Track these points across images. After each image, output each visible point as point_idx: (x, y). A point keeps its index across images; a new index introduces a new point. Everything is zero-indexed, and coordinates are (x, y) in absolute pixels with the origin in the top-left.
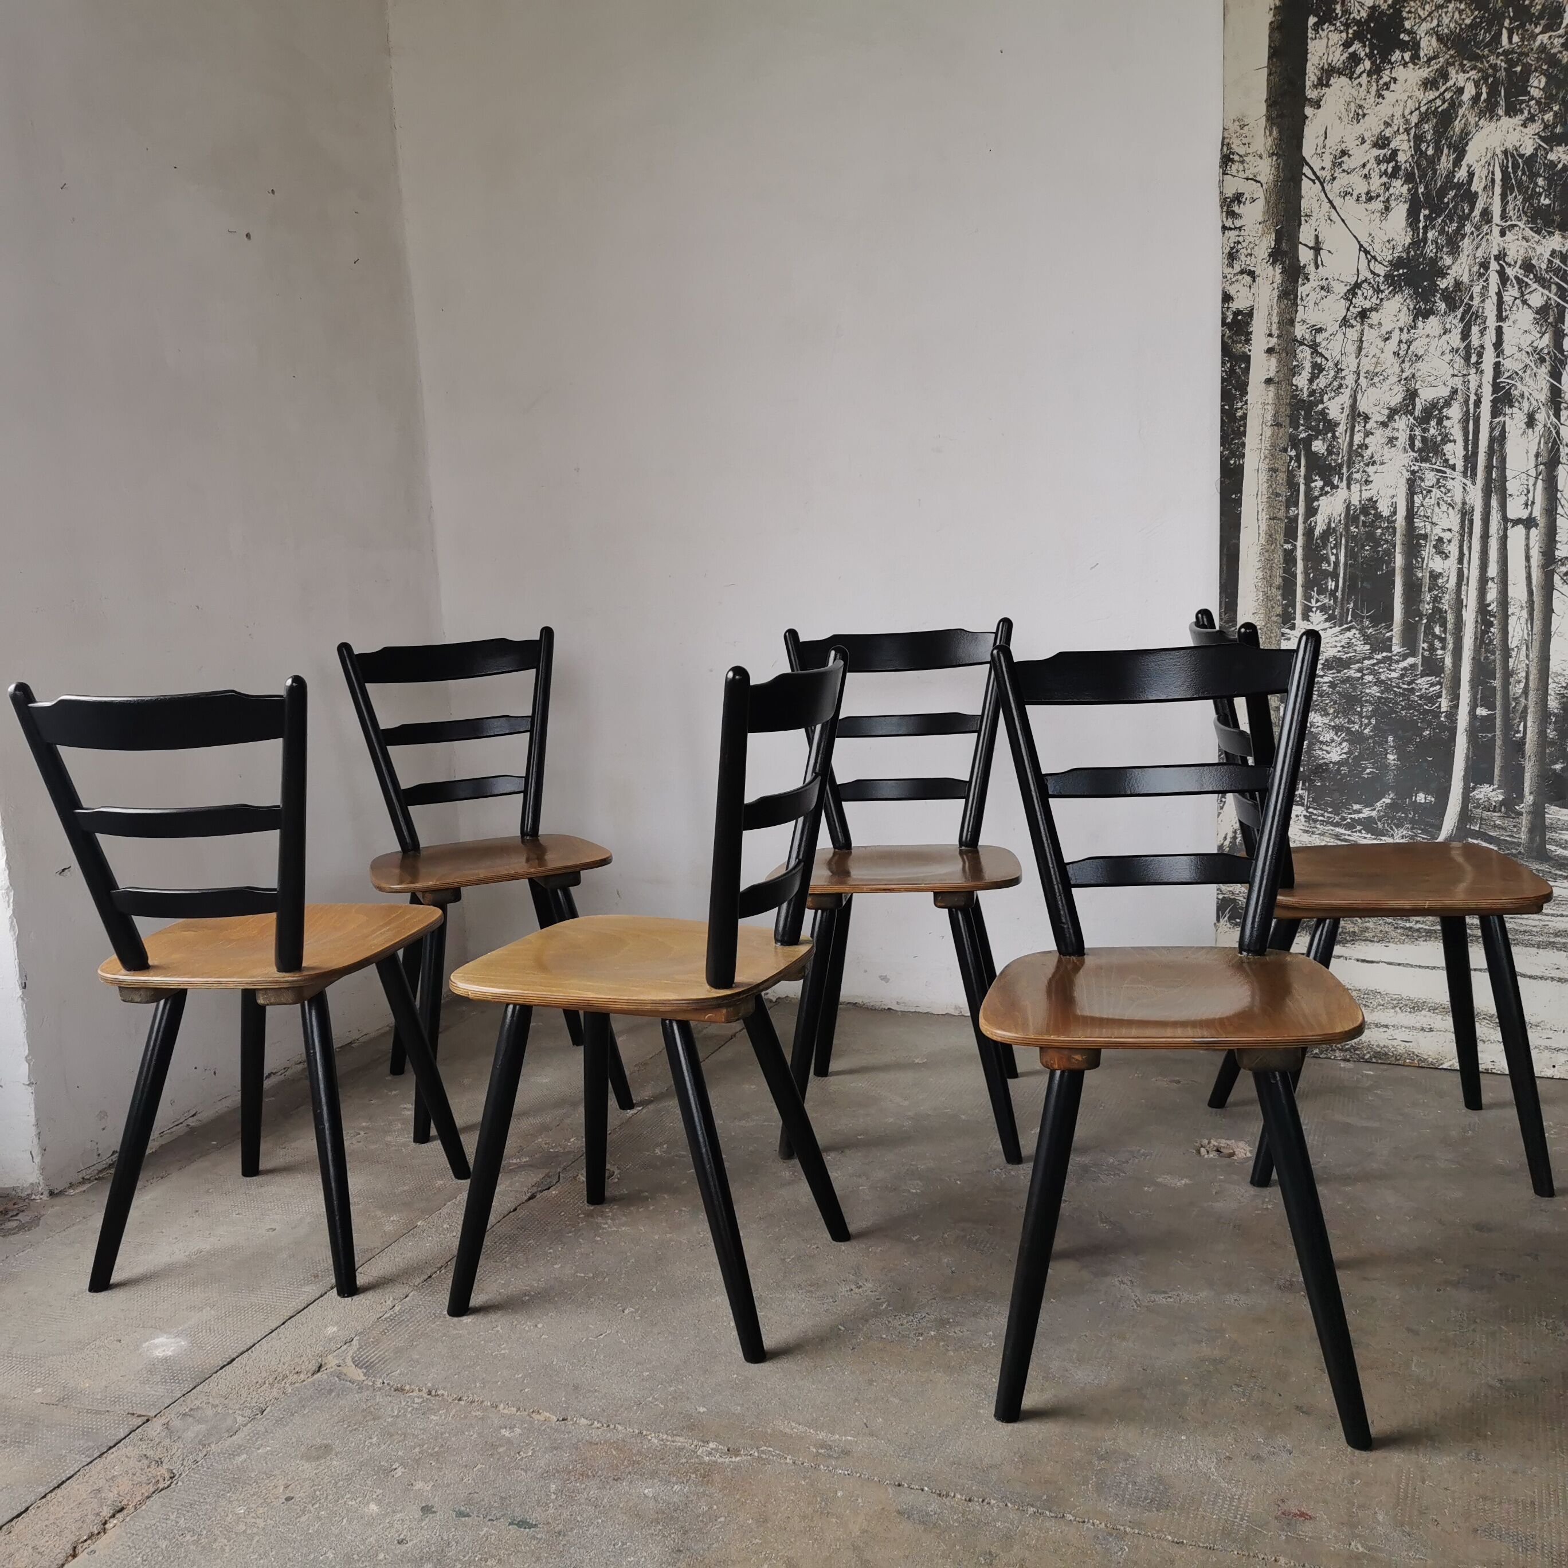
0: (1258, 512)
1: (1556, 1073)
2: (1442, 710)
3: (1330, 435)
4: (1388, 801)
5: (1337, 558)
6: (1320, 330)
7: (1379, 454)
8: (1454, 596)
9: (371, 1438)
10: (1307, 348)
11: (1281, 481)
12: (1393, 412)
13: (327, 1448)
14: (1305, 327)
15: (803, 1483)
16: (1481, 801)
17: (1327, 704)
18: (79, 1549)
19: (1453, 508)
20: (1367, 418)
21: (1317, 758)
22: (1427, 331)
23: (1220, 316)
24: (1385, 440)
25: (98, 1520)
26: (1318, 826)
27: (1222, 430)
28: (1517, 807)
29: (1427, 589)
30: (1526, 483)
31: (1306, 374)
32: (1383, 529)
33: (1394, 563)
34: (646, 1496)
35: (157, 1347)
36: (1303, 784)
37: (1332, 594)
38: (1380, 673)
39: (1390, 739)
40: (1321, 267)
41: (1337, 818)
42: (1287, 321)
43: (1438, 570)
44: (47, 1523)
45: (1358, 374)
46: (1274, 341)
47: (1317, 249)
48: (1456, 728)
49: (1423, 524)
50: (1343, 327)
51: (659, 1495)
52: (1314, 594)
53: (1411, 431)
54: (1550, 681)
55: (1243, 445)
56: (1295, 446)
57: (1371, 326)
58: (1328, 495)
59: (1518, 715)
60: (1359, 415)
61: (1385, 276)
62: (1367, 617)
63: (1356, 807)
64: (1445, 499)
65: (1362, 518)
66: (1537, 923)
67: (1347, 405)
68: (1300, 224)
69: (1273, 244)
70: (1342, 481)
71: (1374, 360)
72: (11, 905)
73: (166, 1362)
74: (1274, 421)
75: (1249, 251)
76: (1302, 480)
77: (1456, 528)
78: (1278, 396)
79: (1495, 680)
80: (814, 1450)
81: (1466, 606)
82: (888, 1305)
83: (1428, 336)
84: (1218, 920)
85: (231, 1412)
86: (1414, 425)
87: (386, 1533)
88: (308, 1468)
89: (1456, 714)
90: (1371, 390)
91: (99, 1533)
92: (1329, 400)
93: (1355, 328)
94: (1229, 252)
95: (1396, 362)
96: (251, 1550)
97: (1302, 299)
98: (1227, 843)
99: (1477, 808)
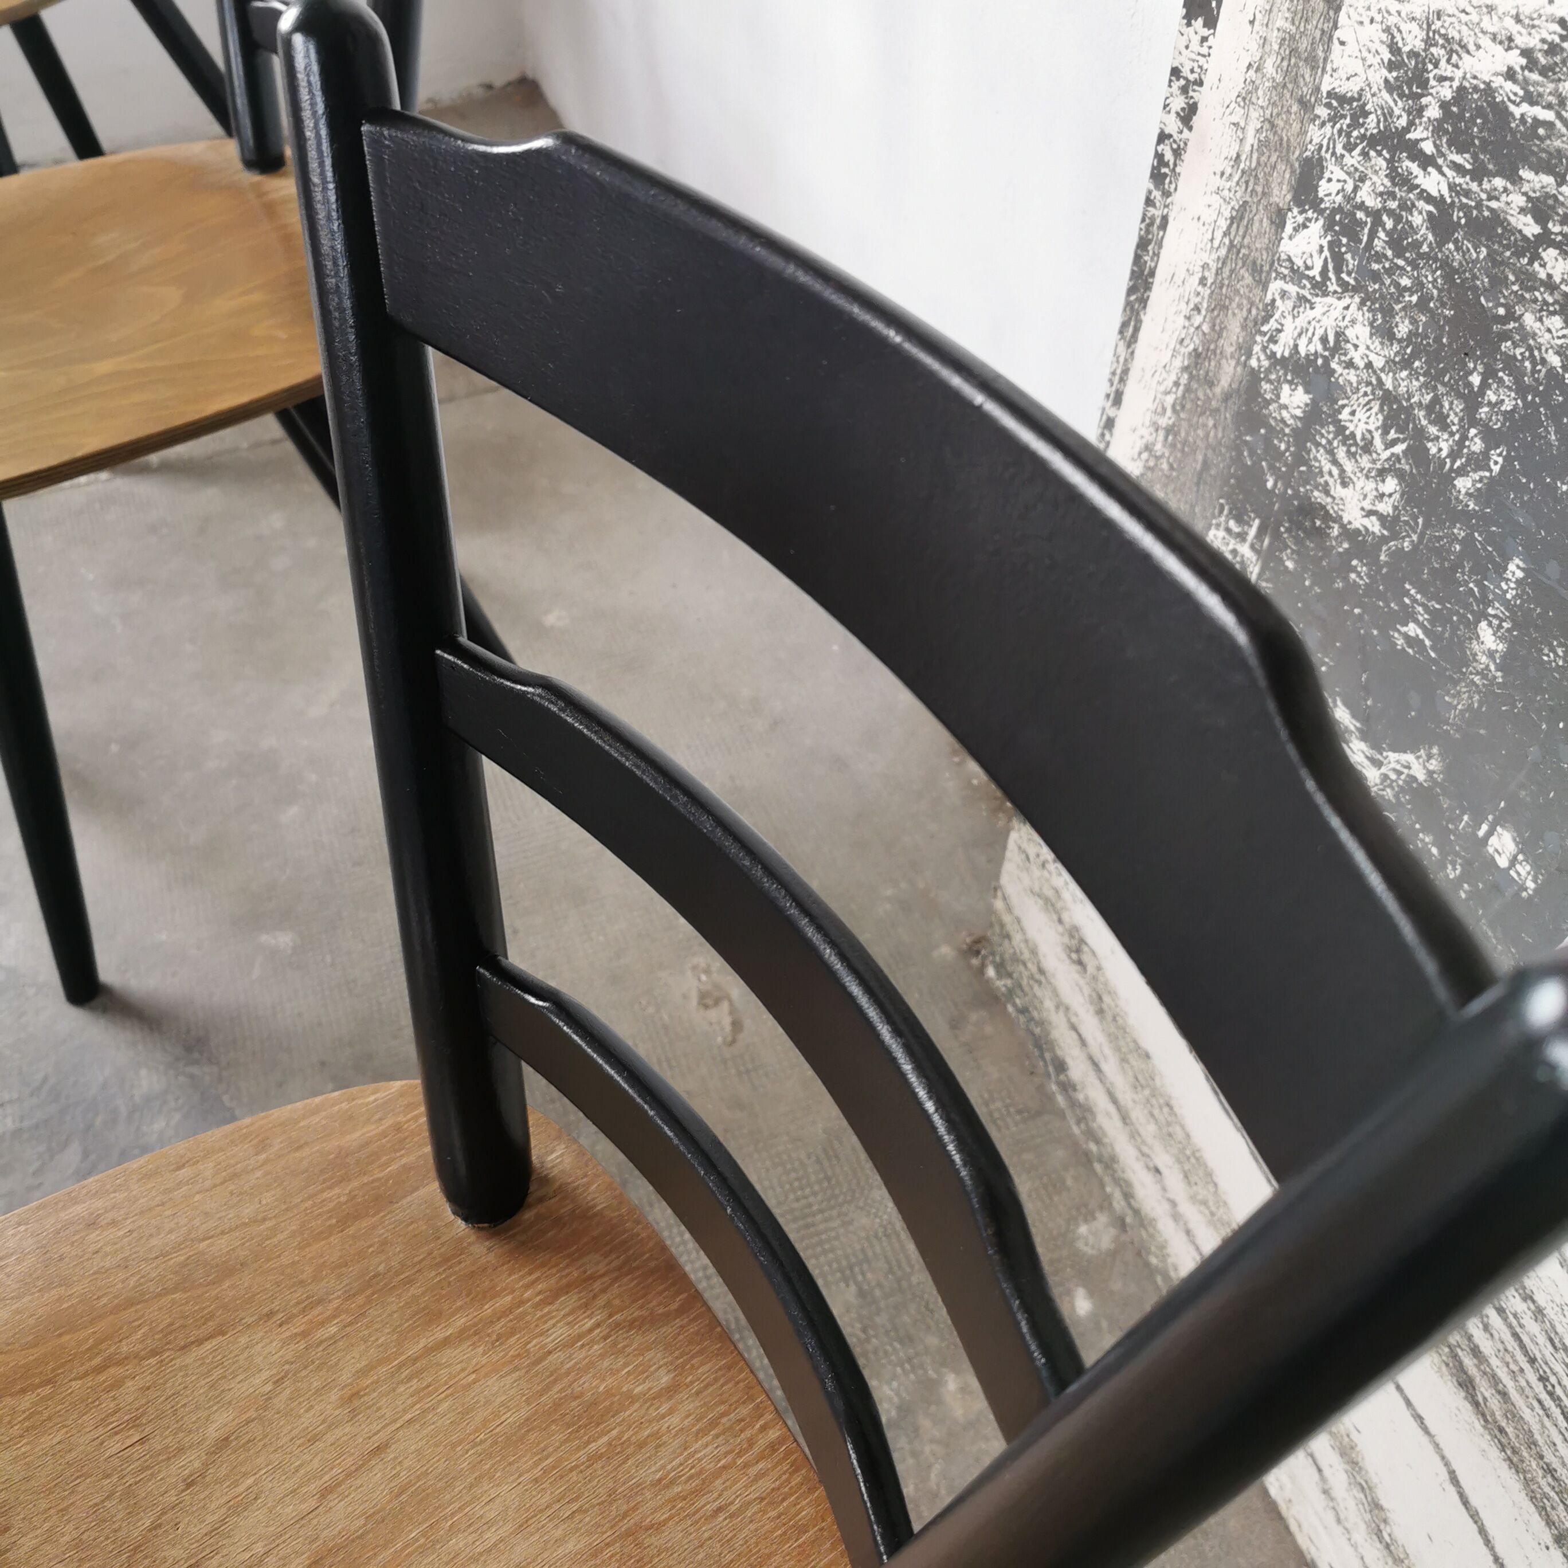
4: (1419, 772)
17: (1402, 290)
21: (1312, 475)
39: (1515, 569)
63: (1342, 714)
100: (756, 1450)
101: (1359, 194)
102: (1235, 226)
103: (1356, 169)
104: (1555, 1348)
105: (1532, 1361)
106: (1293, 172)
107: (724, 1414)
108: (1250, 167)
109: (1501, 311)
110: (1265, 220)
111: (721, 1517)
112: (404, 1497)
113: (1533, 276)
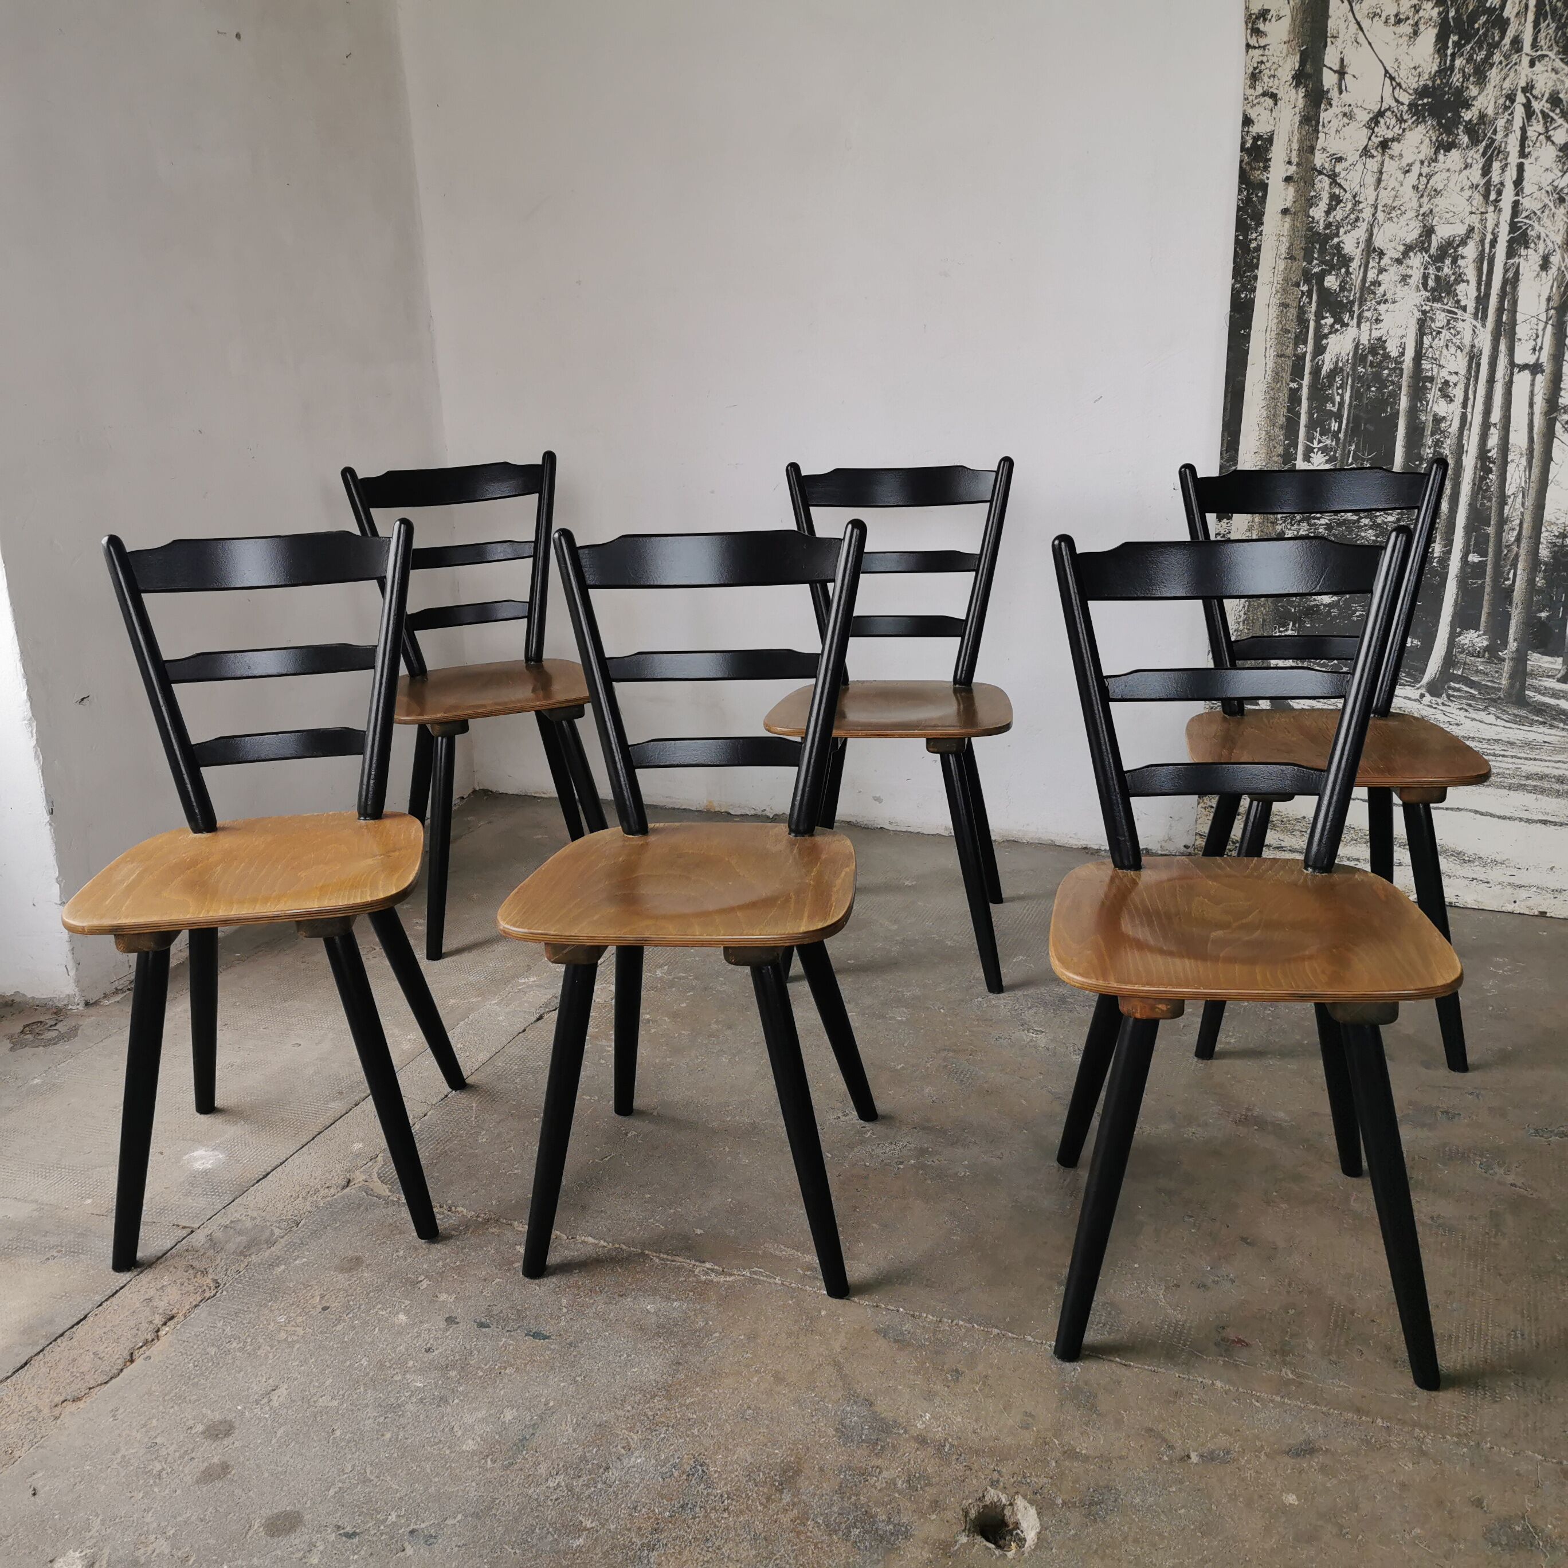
0: (1266, 348)
1: (1516, 908)
2: (1435, 555)
3: (1343, 270)
5: (1342, 398)
6: (1339, 160)
7: (1392, 292)
8: (1455, 441)
9: (397, 1251)
10: (1326, 178)
11: (1291, 318)
12: (1408, 249)
13: (358, 1261)
14: (1325, 155)
15: (790, 1302)
16: (1466, 646)
18: (136, 1355)
19: (1462, 351)
20: (1381, 254)
22: (1448, 165)
23: (1239, 141)
24: (1398, 278)
25: (151, 1327)
27: (1235, 262)
28: (1500, 654)
29: (1429, 433)
30: (1536, 327)
31: (1323, 205)
32: (1390, 370)
33: (1399, 405)
34: (648, 1312)
35: (196, 1160)
36: (1294, 625)
37: (1335, 435)
38: (1376, 517)
40: (1344, 93)
42: (1308, 149)
43: (1443, 414)
44: (104, 1330)
45: (1376, 208)
46: (1292, 170)
47: (1341, 73)
48: (1447, 573)
49: (1430, 366)
50: (1364, 158)
51: (660, 1310)
52: (1317, 435)
53: (1425, 269)
54: (1543, 529)
55: (1256, 278)
56: (1307, 281)
57: (1392, 157)
58: (1338, 333)
59: (1509, 562)
60: (1374, 250)
61: (1410, 105)
62: (1368, 460)
64: (1454, 341)
65: (1370, 358)
66: (1510, 766)
67: (1362, 239)
68: (1326, 45)
69: (1297, 65)
70: (1352, 319)
71: (1393, 193)
72: (35, 735)
73: (206, 1175)
74: (1288, 254)
75: (1272, 72)
76: (1312, 317)
77: (1463, 371)
78: (1293, 228)
79: (1489, 527)
80: (801, 1272)
81: (1467, 452)
82: (873, 1134)
83: (1448, 170)
85: (268, 1224)
86: (1429, 263)
87: (415, 1342)
88: (341, 1279)
89: (1449, 559)
90: (1388, 224)
91: (153, 1340)
92: (1345, 233)
93: (1375, 159)
94: (1252, 73)
95: (1415, 196)
96: (293, 1357)
97: (1324, 126)
99: (1462, 653)
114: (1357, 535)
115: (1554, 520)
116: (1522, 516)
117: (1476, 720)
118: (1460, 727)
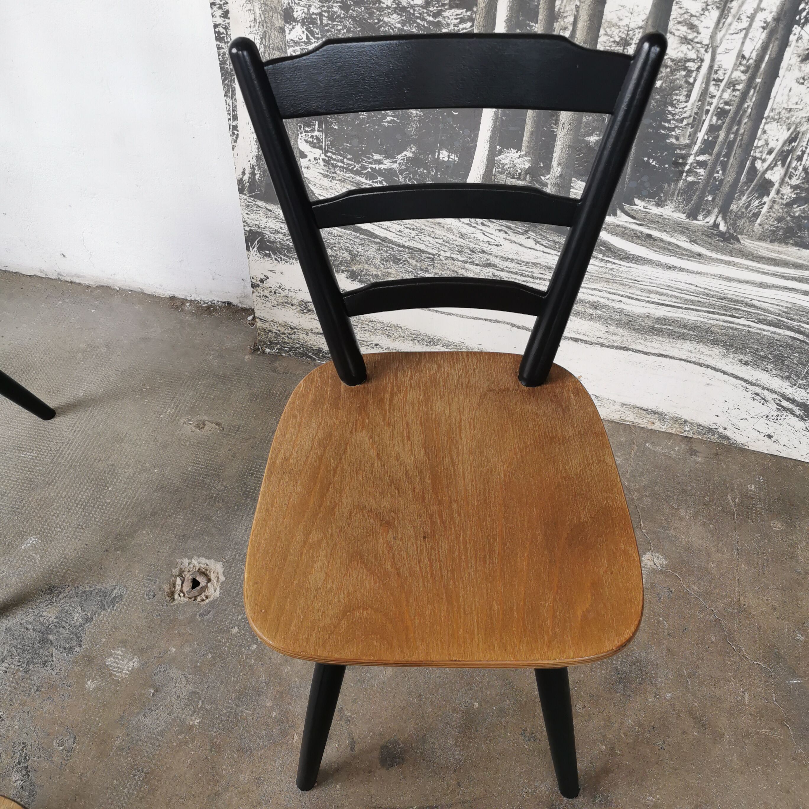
4: (410, 154)
16: (506, 167)
26: (338, 172)
28: (543, 178)
36: (319, 125)
41: (357, 166)
54: (602, 32)
63: (377, 157)
79: (537, 22)
84: (248, 249)
98: (246, 178)
99: (502, 173)
100: (466, 359)
101: (310, 11)
102: (264, 40)
103: (306, 4)
104: (520, 264)
105: (516, 273)
106: (281, 14)
107: (453, 360)
108: (262, 20)
109: (376, 21)
110: (276, 33)
111: (476, 370)
112: (423, 424)
113: (382, 7)
114: (379, 20)
115: (615, 20)
116: (577, 11)
117: (515, 242)
118: (499, 248)
